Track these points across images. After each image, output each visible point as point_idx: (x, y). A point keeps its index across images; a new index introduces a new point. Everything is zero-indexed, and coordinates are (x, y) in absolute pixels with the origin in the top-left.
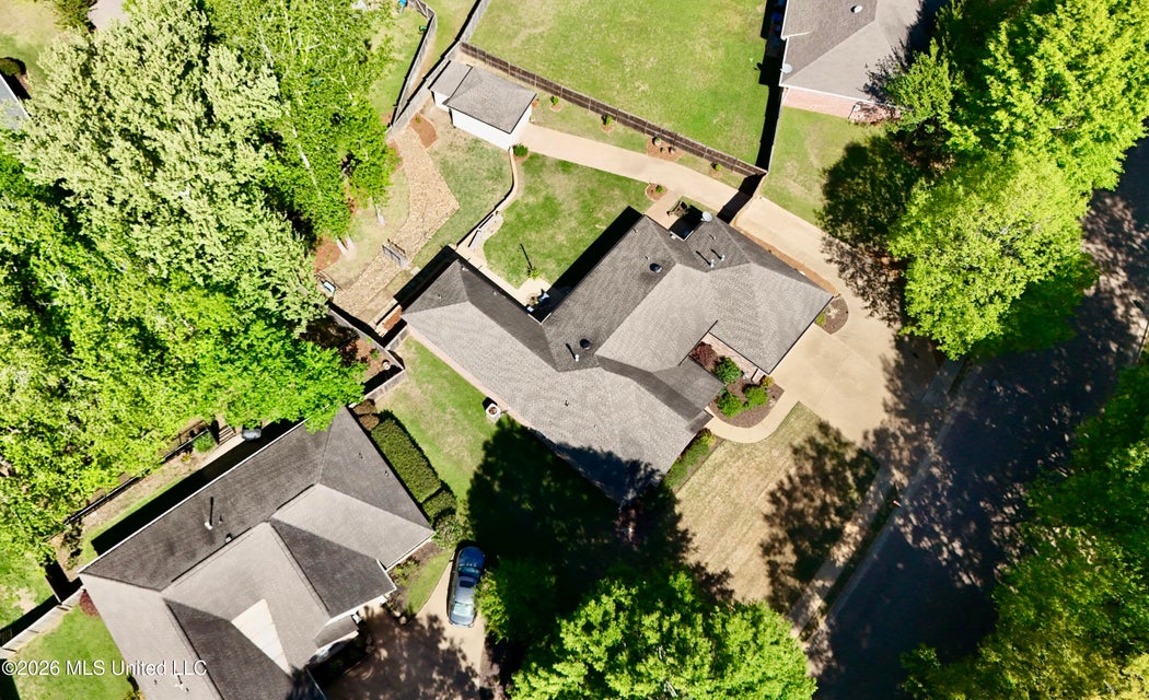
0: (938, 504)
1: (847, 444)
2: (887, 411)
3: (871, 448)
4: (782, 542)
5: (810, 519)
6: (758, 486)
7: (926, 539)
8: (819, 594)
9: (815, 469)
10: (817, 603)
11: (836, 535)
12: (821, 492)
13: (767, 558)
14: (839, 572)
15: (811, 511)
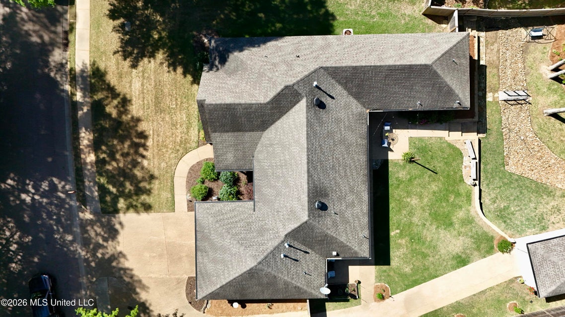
0: (55, 217)
1: (128, 209)
2: (121, 252)
3: (113, 219)
4: (120, 113)
5: (115, 142)
6: (158, 135)
7: (47, 188)
8: (81, 103)
9: (134, 176)
10: (79, 97)
11: (96, 146)
12: (121, 165)
13: (121, 96)
14: (80, 124)
15: (119, 148)
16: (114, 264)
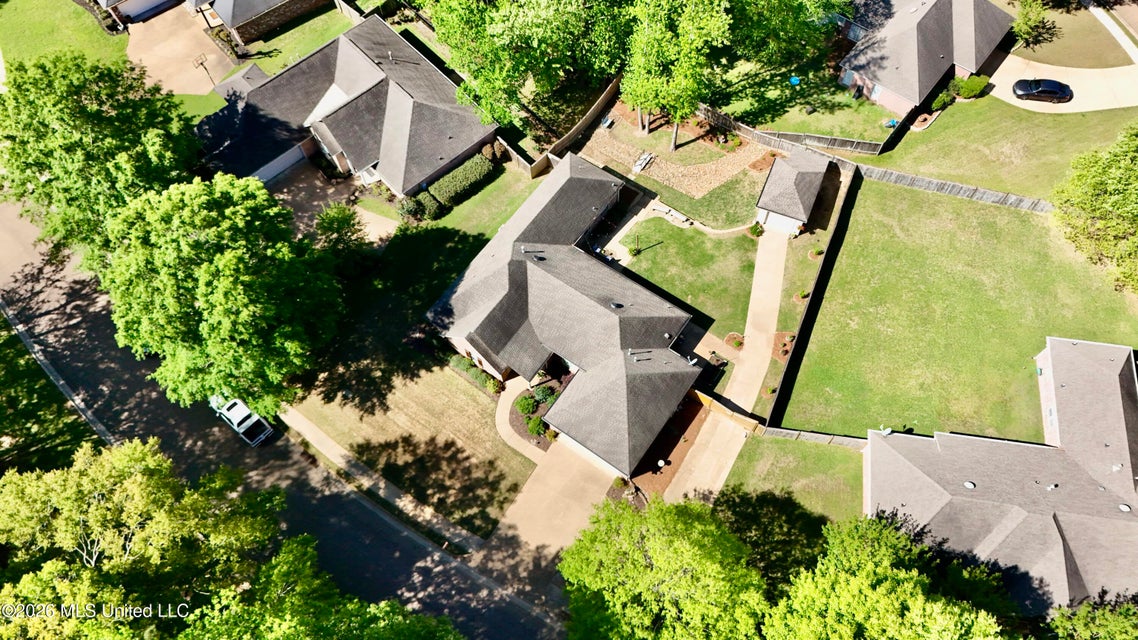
0: (453, 592)
1: (501, 508)
2: (538, 548)
3: (499, 532)
4: (413, 453)
5: (434, 476)
6: (459, 431)
7: (421, 578)
8: (374, 485)
9: (478, 480)
10: (366, 483)
11: (422, 499)
12: (458, 486)
13: (400, 441)
14: (390, 500)
15: (441, 477)
16: (544, 564)
